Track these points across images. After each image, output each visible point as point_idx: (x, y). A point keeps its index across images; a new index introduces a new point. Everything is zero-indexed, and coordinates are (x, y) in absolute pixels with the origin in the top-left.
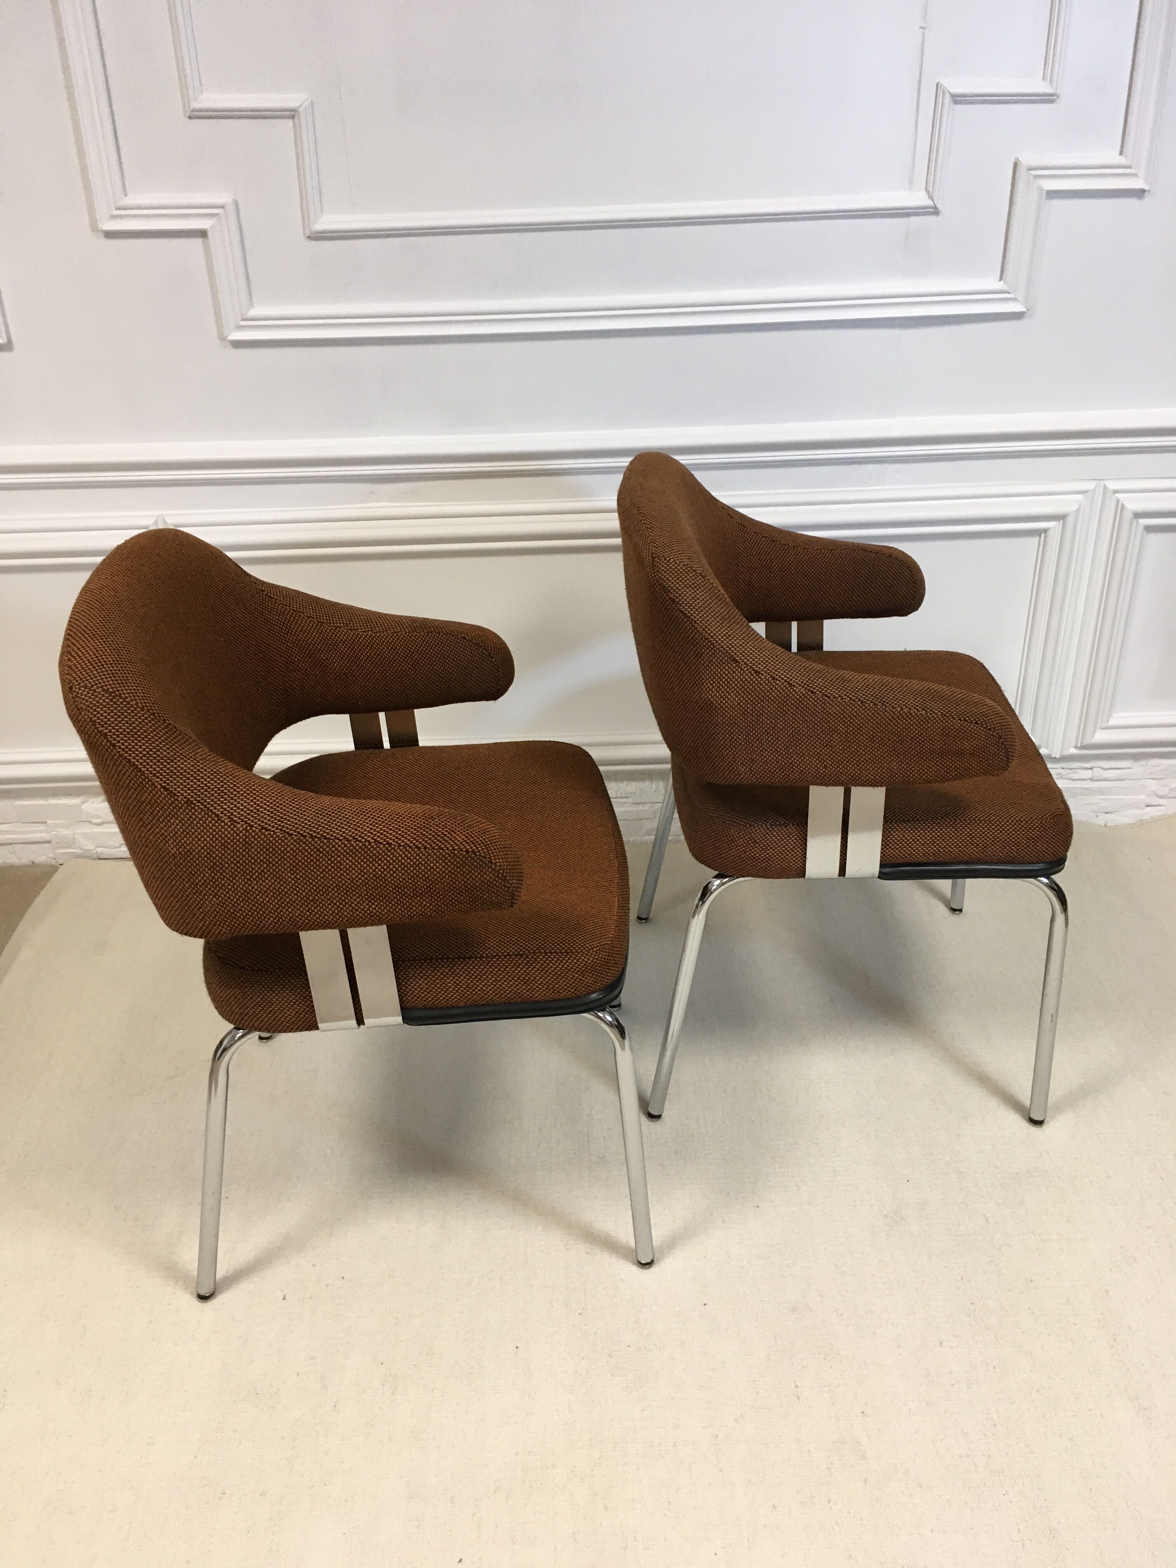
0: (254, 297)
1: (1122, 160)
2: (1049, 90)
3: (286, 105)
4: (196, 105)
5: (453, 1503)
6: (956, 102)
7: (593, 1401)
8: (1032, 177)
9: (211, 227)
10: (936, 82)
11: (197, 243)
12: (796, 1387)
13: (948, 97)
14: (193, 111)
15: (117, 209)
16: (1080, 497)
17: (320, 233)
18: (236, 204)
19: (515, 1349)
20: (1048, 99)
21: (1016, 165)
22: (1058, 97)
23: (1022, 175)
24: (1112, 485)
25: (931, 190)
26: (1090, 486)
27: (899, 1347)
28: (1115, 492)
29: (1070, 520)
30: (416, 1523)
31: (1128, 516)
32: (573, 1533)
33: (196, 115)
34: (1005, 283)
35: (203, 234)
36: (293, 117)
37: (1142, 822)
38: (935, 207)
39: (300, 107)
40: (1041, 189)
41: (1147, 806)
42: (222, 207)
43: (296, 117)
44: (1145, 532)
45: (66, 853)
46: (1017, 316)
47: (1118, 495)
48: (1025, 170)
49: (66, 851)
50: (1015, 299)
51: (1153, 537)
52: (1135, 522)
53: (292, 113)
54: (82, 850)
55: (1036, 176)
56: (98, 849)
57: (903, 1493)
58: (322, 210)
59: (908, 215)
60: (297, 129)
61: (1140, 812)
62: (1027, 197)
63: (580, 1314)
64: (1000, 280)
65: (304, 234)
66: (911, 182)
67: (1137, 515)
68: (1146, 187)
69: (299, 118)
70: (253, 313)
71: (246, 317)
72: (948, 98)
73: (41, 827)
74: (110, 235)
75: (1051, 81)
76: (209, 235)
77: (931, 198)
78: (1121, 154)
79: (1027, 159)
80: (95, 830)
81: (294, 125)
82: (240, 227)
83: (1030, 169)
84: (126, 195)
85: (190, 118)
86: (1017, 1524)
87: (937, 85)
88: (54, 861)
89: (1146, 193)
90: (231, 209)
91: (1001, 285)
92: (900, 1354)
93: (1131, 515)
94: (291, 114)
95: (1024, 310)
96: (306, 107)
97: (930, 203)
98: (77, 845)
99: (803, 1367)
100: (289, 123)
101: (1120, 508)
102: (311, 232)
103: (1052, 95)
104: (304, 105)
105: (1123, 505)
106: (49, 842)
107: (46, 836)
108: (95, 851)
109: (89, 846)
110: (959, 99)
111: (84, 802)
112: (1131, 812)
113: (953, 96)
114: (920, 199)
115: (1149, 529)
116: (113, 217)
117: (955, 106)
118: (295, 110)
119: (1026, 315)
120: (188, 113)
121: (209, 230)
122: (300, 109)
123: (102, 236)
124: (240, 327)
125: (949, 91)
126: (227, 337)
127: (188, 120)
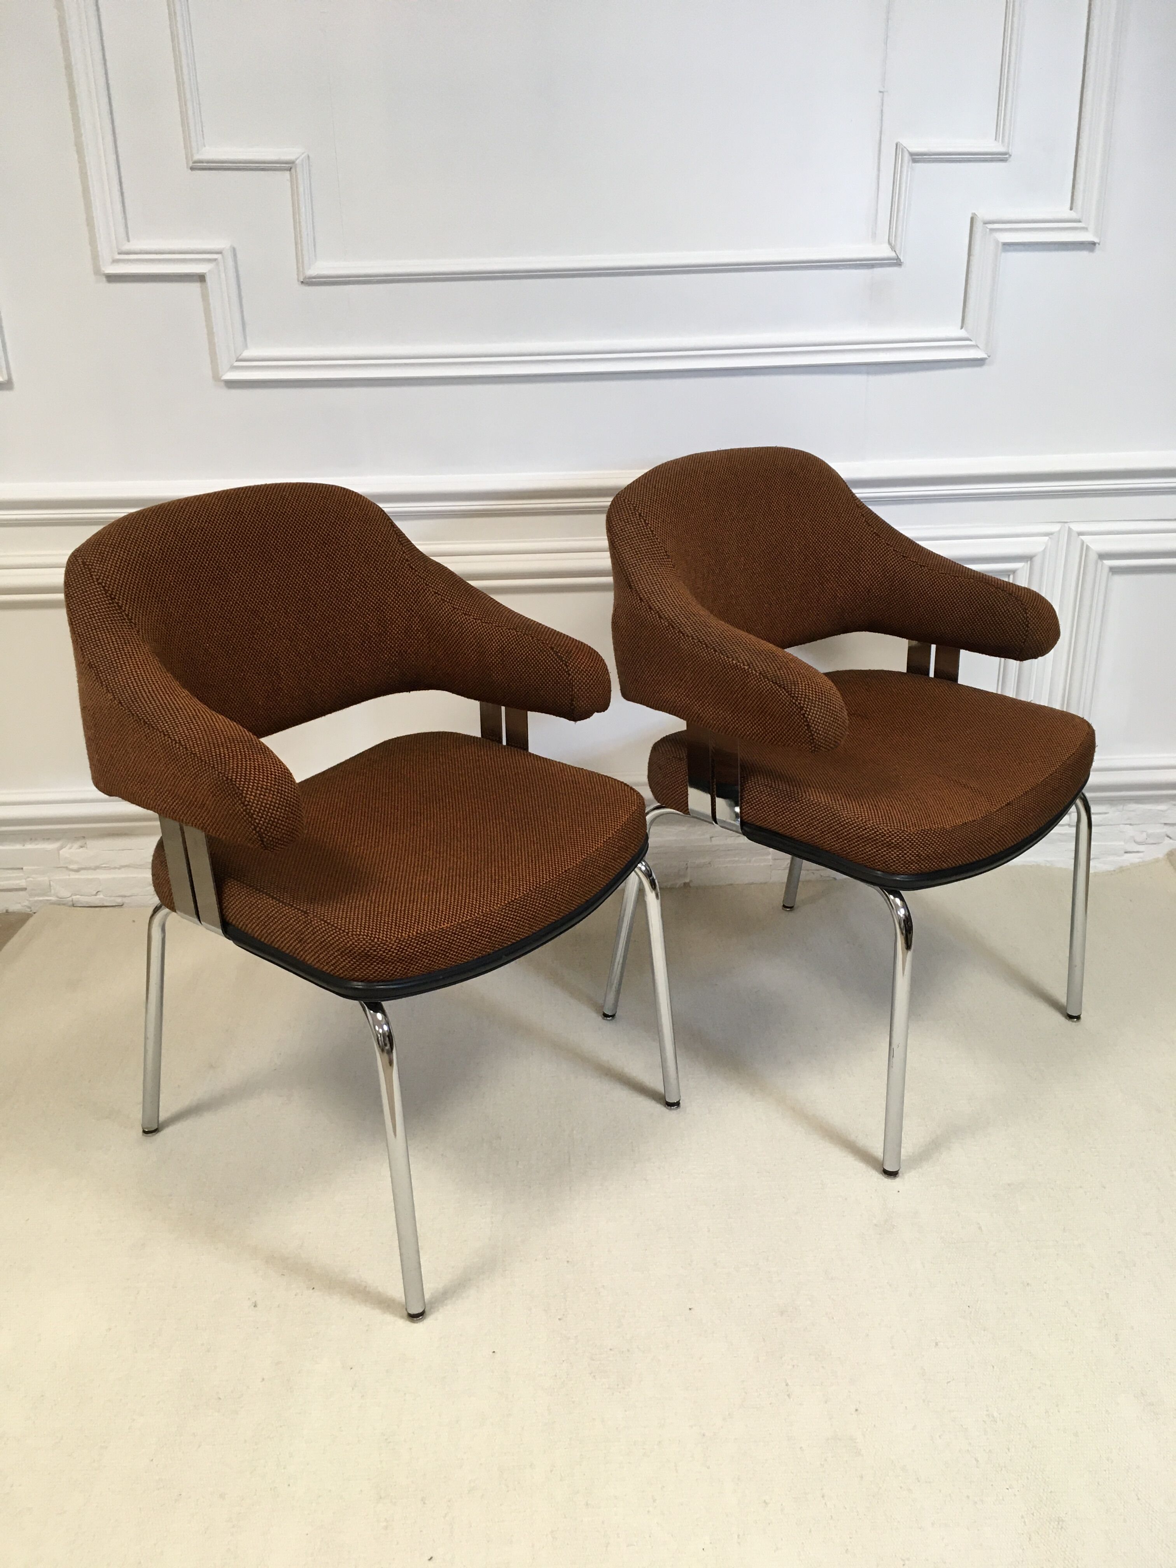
0: (248, 338)
1: (1073, 215)
2: (1002, 149)
3: (282, 158)
4: (197, 157)
5: (424, 1503)
6: (915, 161)
7: (573, 1402)
8: (988, 230)
9: (209, 272)
10: (895, 142)
11: (195, 287)
12: (787, 1385)
13: (906, 155)
14: (194, 161)
15: (119, 253)
16: (1046, 538)
17: (314, 278)
18: (234, 250)
19: (491, 1353)
20: (1002, 157)
21: (972, 220)
22: (1010, 156)
23: (979, 226)
24: (1076, 527)
25: (893, 242)
26: (1055, 528)
27: (893, 1348)
28: (1080, 534)
29: (1037, 561)
30: (385, 1524)
31: (1093, 557)
32: (552, 1532)
33: (198, 166)
34: (966, 330)
35: (201, 278)
36: (290, 169)
37: (1121, 870)
38: (898, 259)
39: (296, 159)
40: (997, 242)
41: (1126, 852)
42: (219, 252)
43: (293, 170)
44: (1111, 574)
45: (41, 901)
46: (978, 362)
47: (1082, 537)
48: (982, 224)
49: (41, 898)
50: (976, 346)
51: (1119, 580)
52: (1100, 562)
53: (290, 165)
54: (58, 897)
55: (992, 230)
56: (74, 897)
57: (901, 1488)
58: (315, 256)
59: (872, 266)
60: (293, 181)
61: (1119, 858)
62: (984, 249)
63: (560, 1319)
64: (962, 328)
65: (298, 280)
66: (874, 235)
67: (1102, 556)
68: (1096, 240)
69: (296, 170)
70: (246, 354)
71: (240, 357)
72: (907, 157)
73: (15, 874)
74: (112, 278)
75: (1003, 142)
76: (208, 279)
77: (893, 248)
78: (1071, 209)
79: (983, 214)
80: (72, 877)
81: (291, 176)
82: (237, 271)
83: (985, 223)
84: (128, 241)
85: (192, 169)
86: (1022, 1517)
87: (897, 144)
88: (29, 910)
89: (1097, 245)
90: (229, 254)
91: (962, 333)
92: (895, 1355)
93: (1095, 557)
94: (288, 166)
95: (985, 356)
96: (303, 160)
97: (893, 254)
98: (53, 891)
99: (794, 1366)
100: (287, 174)
101: (1085, 549)
102: (305, 278)
103: (1006, 154)
104: (301, 158)
105: (1088, 547)
106: (25, 889)
107: (22, 883)
108: (70, 899)
109: (65, 893)
110: (917, 158)
111: (61, 848)
112: (1111, 858)
113: (911, 154)
114: (884, 251)
115: (1114, 570)
116: (115, 261)
117: (914, 164)
118: (293, 162)
119: (987, 361)
120: (191, 164)
121: (207, 274)
122: (297, 162)
123: (104, 279)
124: (234, 368)
125: (907, 150)
126: (221, 377)
127: (190, 171)
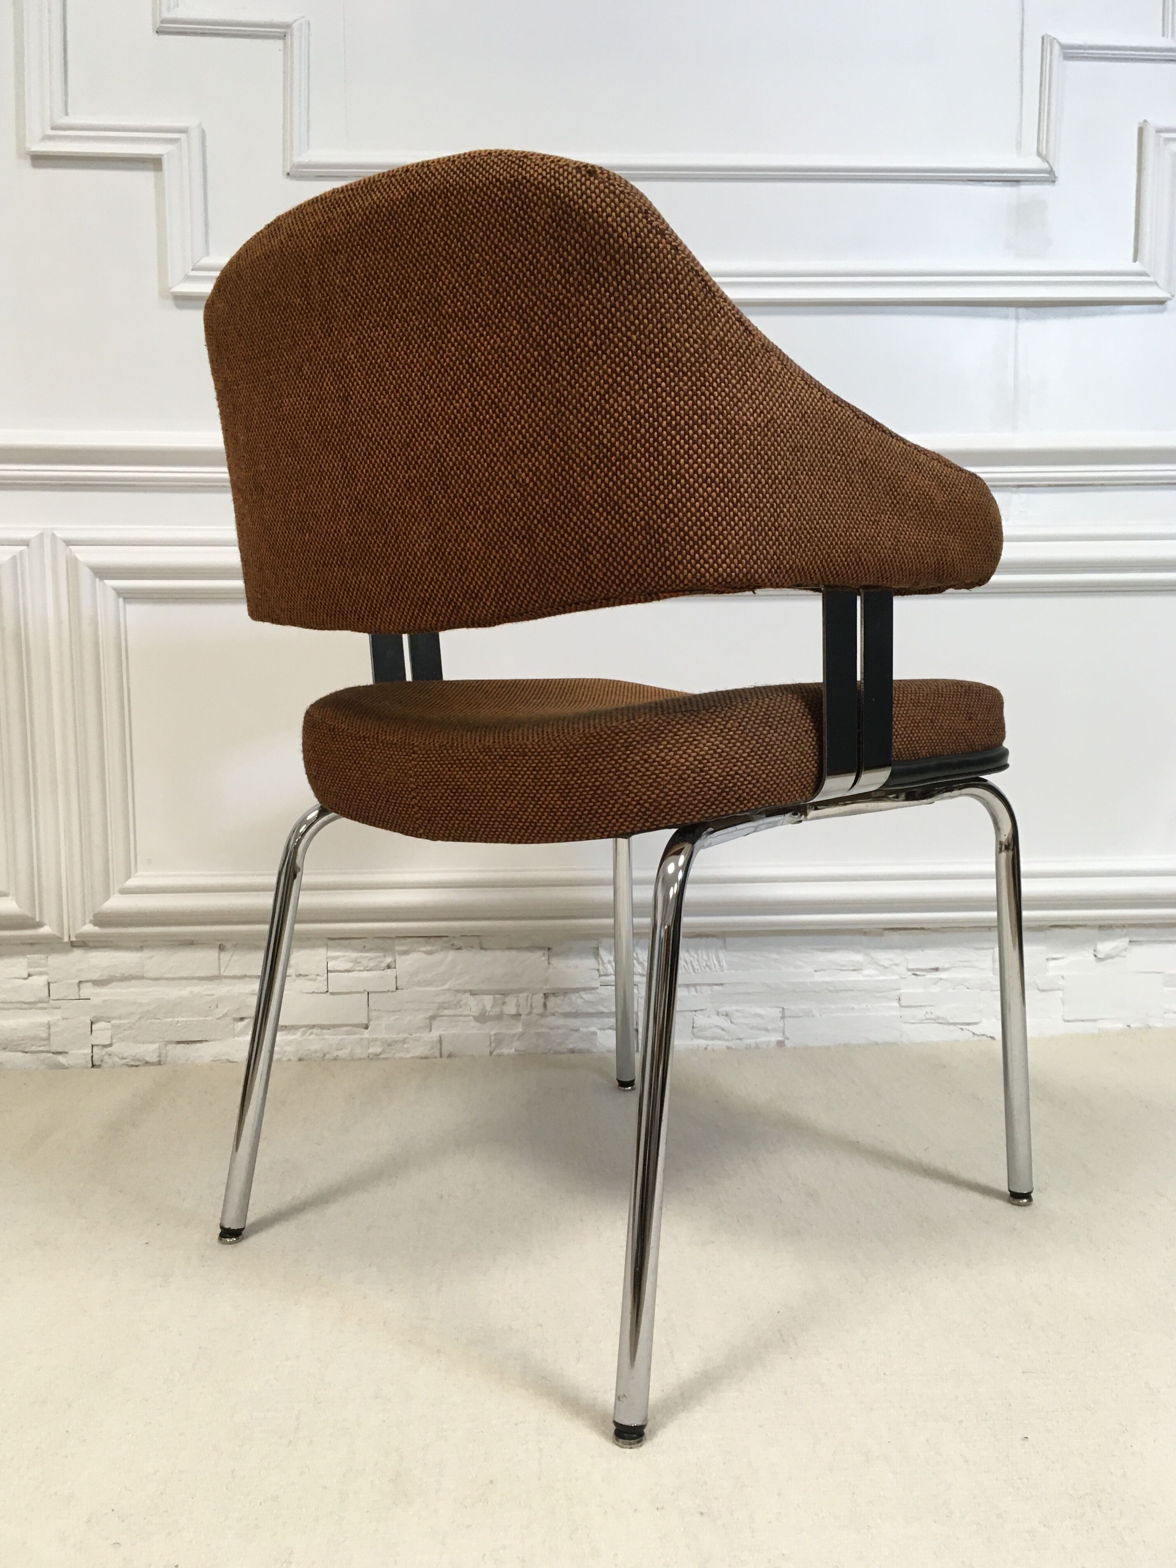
0: (212, 243)
2: (1173, 45)
3: (278, 18)
4: (167, 15)
6: (1067, 57)
8: (1162, 140)
9: (168, 153)
10: (1042, 33)
11: (147, 173)
13: (1057, 48)
14: (163, 22)
15: (53, 128)
17: (304, 168)
18: (203, 129)
21: (1141, 131)
23: (1151, 135)
25: (1044, 152)
33: (167, 28)
34: (1141, 263)
35: (154, 163)
36: (284, 37)
38: (1051, 171)
39: (295, 21)
40: (1173, 155)
42: (183, 132)
43: (288, 38)
46: (1159, 304)
48: (1153, 132)
50: (1155, 283)
53: (283, 30)
55: (1168, 140)
58: (308, 144)
59: (1019, 180)
60: (287, 52)
62: (1158, 164)
64: (1135, 259)
65: (283, 171)
66: (1019, 145)
69: (292, 35)
70: (206, 262)
71: (197, 266)
72: (1056, 51)
74: (40, 160)
75: (1172, 37)
76: (165, 164)
77: (1045, 159)
79: (1157, 120)
81: (285, 47)
82: (204, 156)
83: (1159, 131)
84: (67, 114)
85: (159, 31)
87: (1043, 38)
90: (195, 135)
91: (1137, 267)
94: (281, 32)
95: (1168, 295)
96: (301, 24)
97: (1045, 166)
100: (279, 44)
102: (293, 166)
104: (299, 21)
110: (1072, 53)
113: (1063, 47)
114: (1035, 163)
116: (46, 138)
117: (1066, 62)
118: (288, 26)
119: (1169, 303)
120: (158, 24)
121: (165, 156)
122: (294, 25)
123: (28, 162)
124: (188, 278)
125: (1058, 42)
126: (170, 288)
127: (156, 35)
